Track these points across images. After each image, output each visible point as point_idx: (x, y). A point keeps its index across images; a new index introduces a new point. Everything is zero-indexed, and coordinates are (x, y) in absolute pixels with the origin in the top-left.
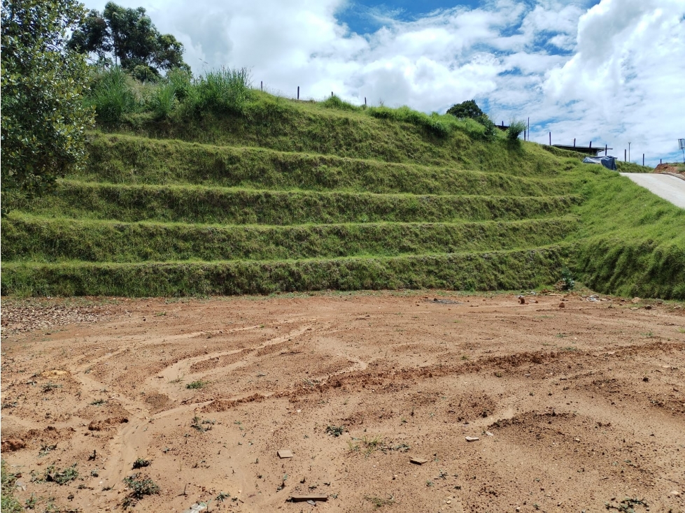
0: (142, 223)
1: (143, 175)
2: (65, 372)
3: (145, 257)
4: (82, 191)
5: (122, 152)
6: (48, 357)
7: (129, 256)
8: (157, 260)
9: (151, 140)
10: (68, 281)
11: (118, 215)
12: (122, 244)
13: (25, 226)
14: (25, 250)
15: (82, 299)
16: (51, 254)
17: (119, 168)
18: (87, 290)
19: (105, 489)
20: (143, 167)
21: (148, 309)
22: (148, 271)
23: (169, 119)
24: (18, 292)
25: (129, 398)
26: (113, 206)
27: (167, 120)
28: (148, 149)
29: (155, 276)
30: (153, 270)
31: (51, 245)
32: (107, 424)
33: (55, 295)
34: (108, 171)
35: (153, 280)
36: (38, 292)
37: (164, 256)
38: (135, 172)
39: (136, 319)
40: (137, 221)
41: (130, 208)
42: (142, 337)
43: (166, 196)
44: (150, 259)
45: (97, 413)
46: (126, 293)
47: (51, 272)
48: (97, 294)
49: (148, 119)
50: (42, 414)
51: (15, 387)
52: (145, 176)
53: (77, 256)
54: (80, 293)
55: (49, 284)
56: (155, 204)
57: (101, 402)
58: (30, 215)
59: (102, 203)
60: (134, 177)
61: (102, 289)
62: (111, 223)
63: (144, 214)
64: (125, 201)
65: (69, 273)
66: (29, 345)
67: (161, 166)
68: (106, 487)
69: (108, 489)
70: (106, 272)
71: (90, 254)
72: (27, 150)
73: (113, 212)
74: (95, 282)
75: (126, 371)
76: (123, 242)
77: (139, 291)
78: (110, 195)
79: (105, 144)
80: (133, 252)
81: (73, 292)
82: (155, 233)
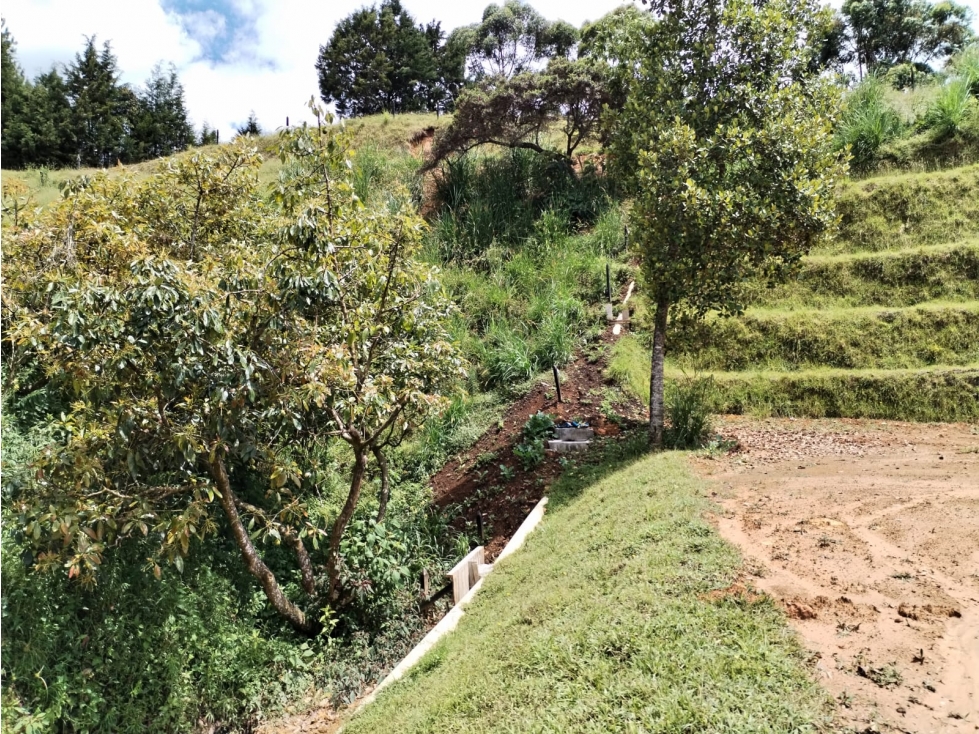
0: (922, 306)
1: (919, 232)
2: (840, 523)
3: (931, 359)
4: (827, 270)
5: (883, 204)
6: (812, 499)
7: (904, 359)
8: (950, 364)
9: (929, 175)
10: (815, 397)
11: (882, 297)
12: (890, 341)
13: (758, 325)
14: (760, 356)
15: (836, 421)
16: (791, 360)
17: (881, 228)
18: (842, 409)
19: (951, 716)
20: (917, 219)
21: (943, 441)
22: (936, 381)
23: (961, 133)
24: (755, 410)
25: (951, 578)
26: (874, 286)
27: (957, 136)
28: (925, 191)
29: (951, 389)
30: (946, 380)
31: (791, 349)
32: (927, 613)
33: (799, 415)
34: (864, 235)
35: (947, 395)
36: (778, 411)
37: (963, 357)
38: (907, 230)
39: (926, 455)
40: (913, 303)
41: (901, 285)
42: (947, 485)
43: (961, 259)
44: (940, 362)
45: (904, 592)
46: (902, 415)
47: (793, 385)
48: (857, 416)
49: (923, 144)
50: (825, 577)
51: (780, 533)
52: (923, 234)
53: (826, 361)
54: (833, 414)
55: (792, 400)
56: (943, 274)
57: (907, 576)
58: (763, 310)
59: (856, 283)
60: (905, 237)
61: (864, 407)
62: (873, 312)
63: (925, 293)
64: (892, 275)
65: (817, 385)
66: (783, 479)
67: (951, 213)
68: (954, 713)
69: (958, 717)
70: (868, 384)
71: (843, 358)
72: (766, 225)
73: (873, 294)
74: (853, 397)
75: (934, 536)
76: (893, 338)
77: (923, 413)
78: (868, 271)
79: (857, 197)
80: (909, 353)
81: (824, 411)
82: (945, 320)
